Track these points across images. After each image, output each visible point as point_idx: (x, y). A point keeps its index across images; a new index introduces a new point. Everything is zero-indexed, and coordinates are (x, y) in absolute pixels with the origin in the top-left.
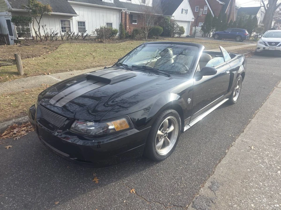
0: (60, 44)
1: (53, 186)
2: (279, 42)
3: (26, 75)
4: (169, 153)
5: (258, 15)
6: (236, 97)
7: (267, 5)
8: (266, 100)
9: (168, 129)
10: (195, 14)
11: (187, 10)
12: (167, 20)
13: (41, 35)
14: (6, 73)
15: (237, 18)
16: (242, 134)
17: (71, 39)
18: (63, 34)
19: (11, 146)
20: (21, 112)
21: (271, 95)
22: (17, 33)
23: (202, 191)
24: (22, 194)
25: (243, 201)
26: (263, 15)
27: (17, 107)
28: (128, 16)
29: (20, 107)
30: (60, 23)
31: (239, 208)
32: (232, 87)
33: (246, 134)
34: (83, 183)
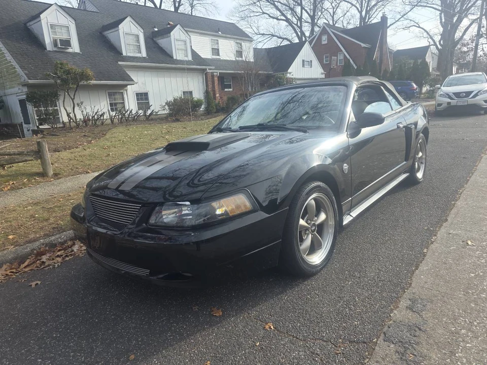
0: (110, 129)
1: (122, 334)
2: (473, 91)
3: (56, 175)
4: (324, 261)
5: (428, 59)
6: (420, 171)
7: (440, 41)
8: (473, 174)
9: (316, 218)
10: (324, 66)
11: (311, 61)
12: (280, 79)
13: (77, 118)
14: (23, 174)
15: (394, 67)
16: (444, 224)
17: (127, 120)
18: (113, 114)
19: (39, 282)
20: (54, 228)
21: (479, 166)
22: (37, 119)
23: (397, 315)
24: (68, 352)
25: (475, 323)
26: (436, 58)
27: (47, 220)
28: (216, 79)
29: (52, 220)
30: (108, 97)
31: (471, 334)
32: (412, 155)
33: (452, 223)
34: (177, 324)
